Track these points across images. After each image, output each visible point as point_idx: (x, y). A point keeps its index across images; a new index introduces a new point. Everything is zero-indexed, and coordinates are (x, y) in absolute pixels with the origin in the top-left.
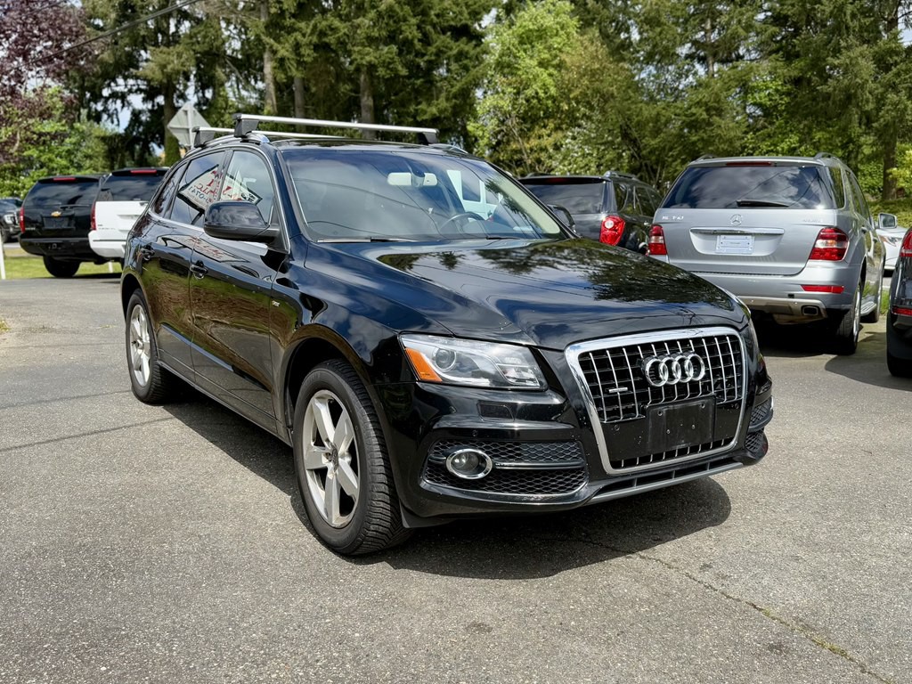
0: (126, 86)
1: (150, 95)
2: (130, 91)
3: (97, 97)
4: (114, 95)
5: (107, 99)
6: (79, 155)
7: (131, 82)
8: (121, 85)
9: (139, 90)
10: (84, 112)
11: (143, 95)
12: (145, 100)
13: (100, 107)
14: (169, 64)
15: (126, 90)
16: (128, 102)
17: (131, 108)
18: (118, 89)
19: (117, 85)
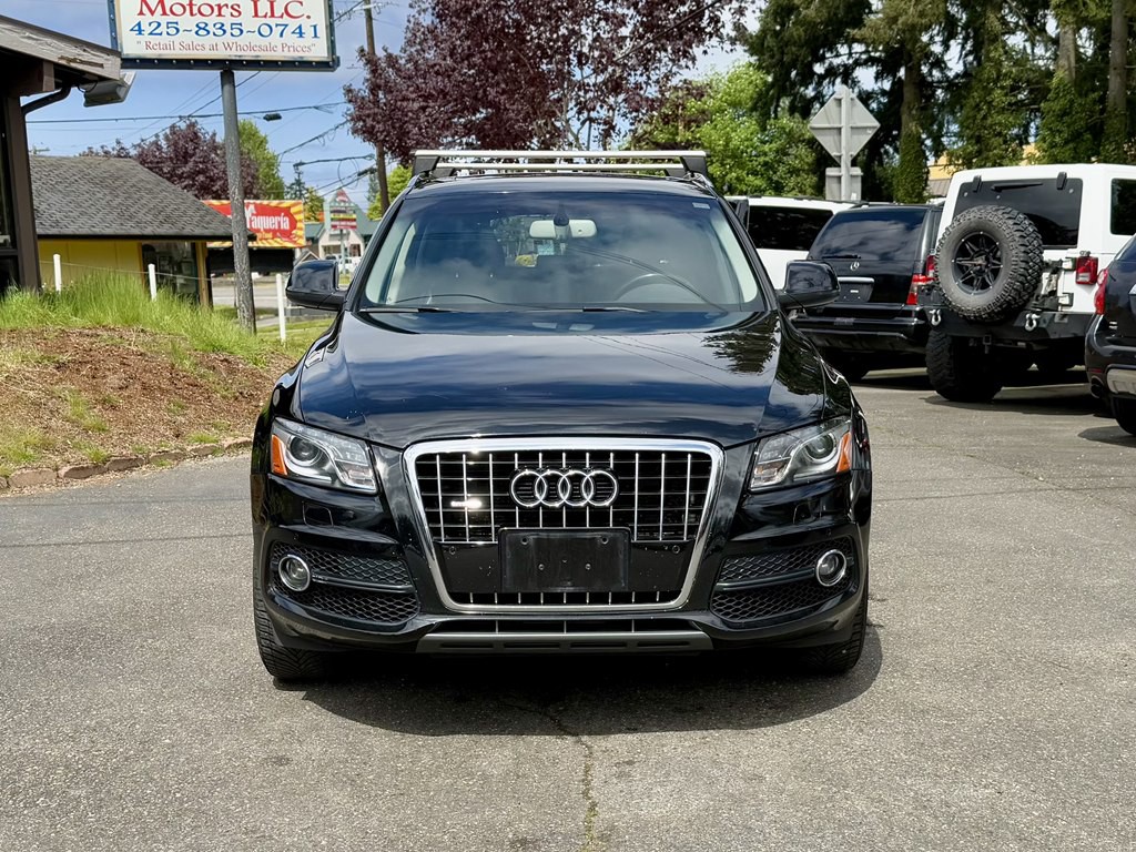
0: (850, 54)
1: (887, 67)
2: (857, 63)
3: (807, 76)
4: (831, 72)
5: (822, 78)
6: (782, 169)
7: (858, 48)
8: (842, 55)
9: (871, 61)
10: (785, 102)
11: (874, 69)
12: (878, 77)
13: (810, 92)
14: (900, 15)
15: (851, 61)
16: (853, 82)
17: (856, 90)
18: (836, 61)
19: (838, 55)
